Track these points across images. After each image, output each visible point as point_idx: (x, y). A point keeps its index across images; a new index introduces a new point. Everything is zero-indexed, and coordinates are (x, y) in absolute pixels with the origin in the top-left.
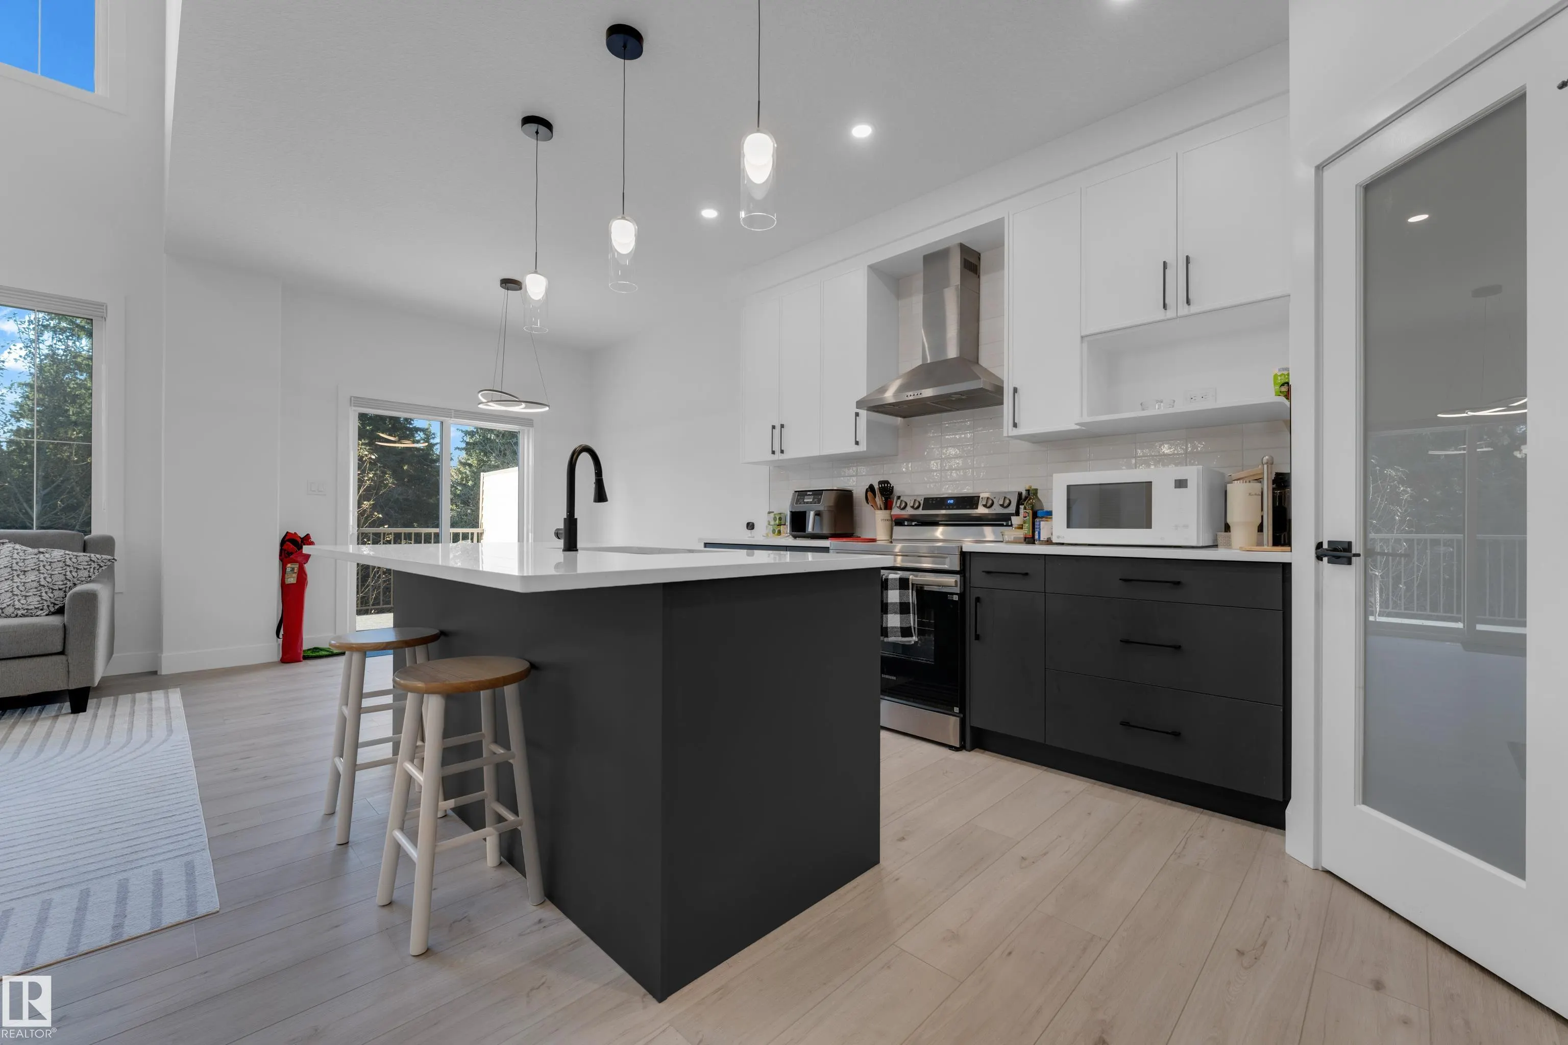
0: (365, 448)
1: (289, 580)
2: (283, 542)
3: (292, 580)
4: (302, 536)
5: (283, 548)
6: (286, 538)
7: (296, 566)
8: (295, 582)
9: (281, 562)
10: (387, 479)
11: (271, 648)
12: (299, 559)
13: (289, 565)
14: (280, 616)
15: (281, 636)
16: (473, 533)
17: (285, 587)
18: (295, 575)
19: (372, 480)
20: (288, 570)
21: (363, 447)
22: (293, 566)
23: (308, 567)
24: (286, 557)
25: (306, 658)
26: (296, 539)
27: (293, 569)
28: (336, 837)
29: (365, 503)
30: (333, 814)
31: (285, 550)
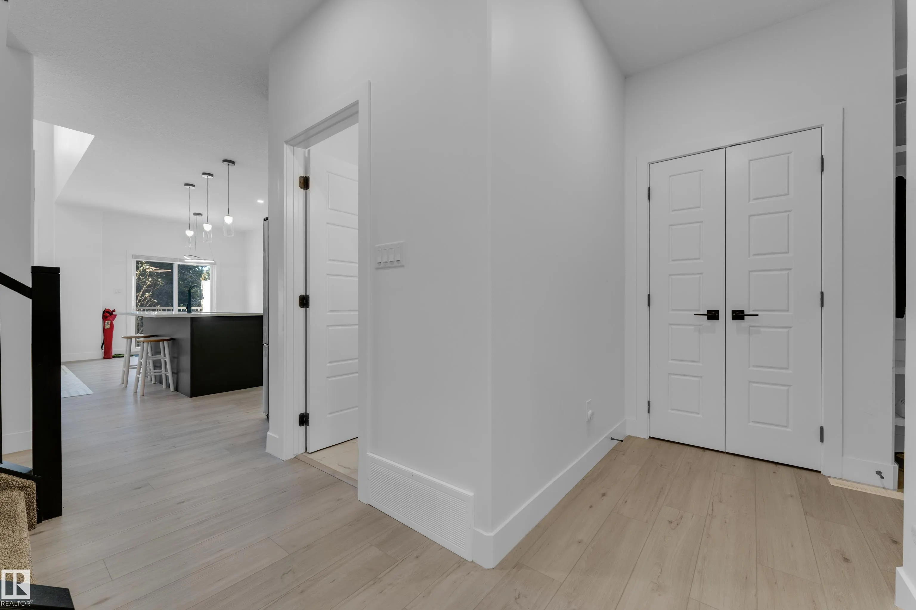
0: (147, 265)
1: (106, 327)
2: (104, 312)
3: (108, 327)
4: (112, 310)
5: (104, 315)
6: (105, 311)
7: (109, 322)
8: (109, 328)
9: (103, 321)
10: (159, 281)
11: (100, 353)
12: (111, 319)
13: (106, 321)
14: (103, 342)
15: (103, 349)
16: (198, 309)
17: (105, 330)
18: (109, 325)
19: (151, 282)
20: (106, 323)
21: (145, 264)
22: (108, 322)
23: (114, 322)
24: (105, 318)
25: (114, 357)
26: (109, 311)
27: (108, 323)
28: (124, 385)
29: (146, 294)
30: (123, 383)
31: (104, 316)
